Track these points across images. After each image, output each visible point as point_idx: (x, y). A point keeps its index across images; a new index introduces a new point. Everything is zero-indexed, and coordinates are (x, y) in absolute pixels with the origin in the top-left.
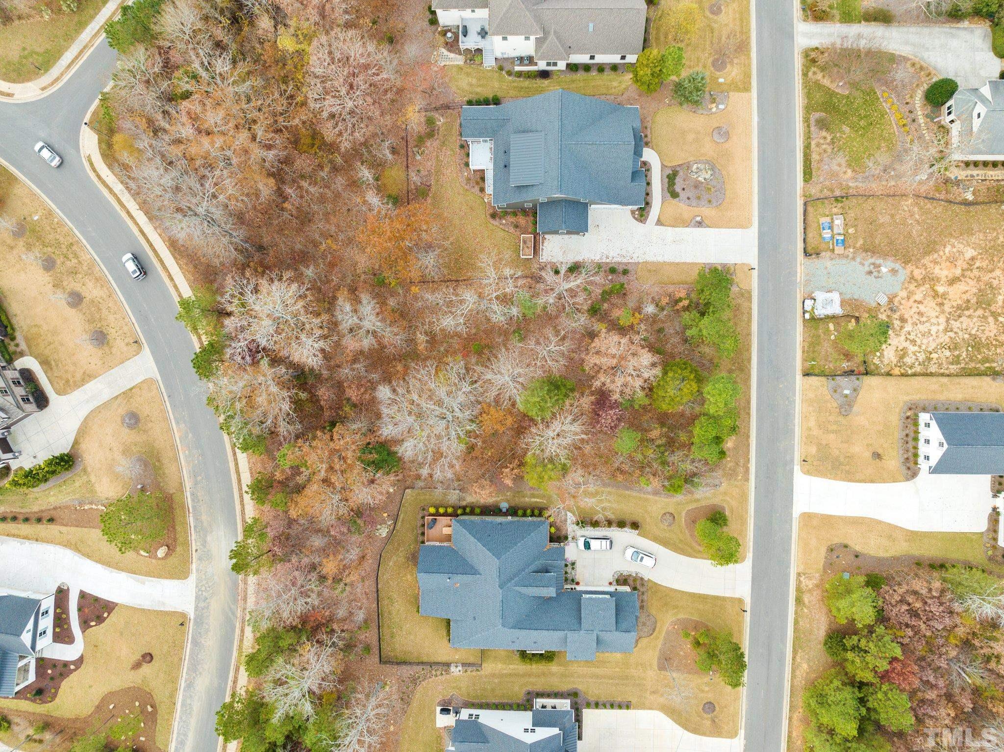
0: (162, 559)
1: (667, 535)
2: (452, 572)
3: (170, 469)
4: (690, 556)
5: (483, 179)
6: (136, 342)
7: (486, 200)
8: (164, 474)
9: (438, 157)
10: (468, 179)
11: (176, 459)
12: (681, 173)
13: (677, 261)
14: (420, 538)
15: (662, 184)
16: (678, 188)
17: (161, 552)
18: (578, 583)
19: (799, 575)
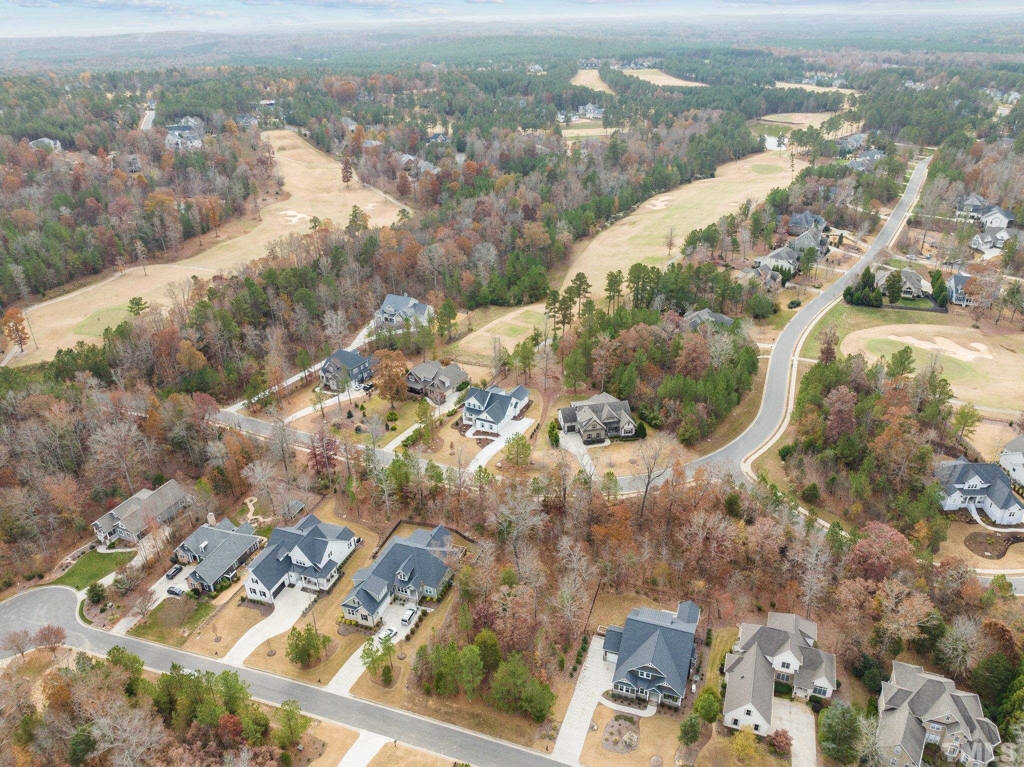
0: (496, 465)
12: (632, 726)
13: (570, 707)
15: (627, 713)
16: (621, 721)
17: (499, 464)
18: (391, 604)
19: (320, 722)
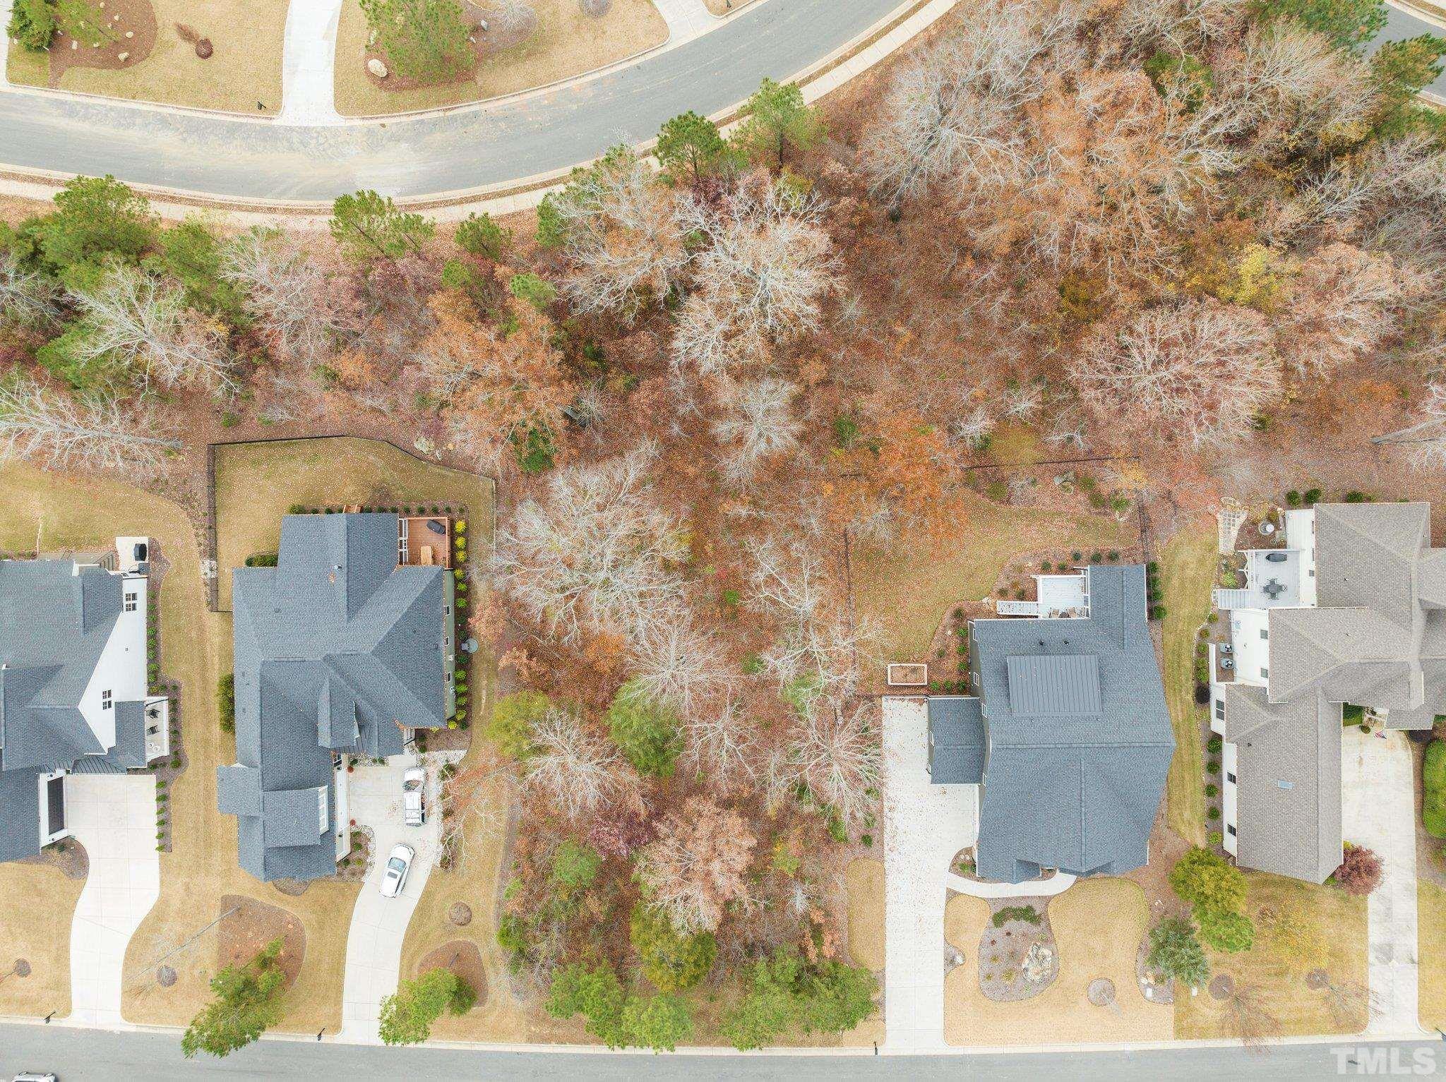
0: (367, 68)
1: (436, 913)
2: (351, 571)
3: (516, 74)
4: (404, 949)
5: (1022, 596)
6: (729, 6)
7: (985, 600)
8: (508, 65)
9: (1059, 514)
10: (1020, 569)
11: (534, 83)
12: (1036, 929)
13: (889, 926)
14: (414, 507)
15: (1017, 899)
16: (1011, 924)
17: (377, 66)
18: (350, 769)
